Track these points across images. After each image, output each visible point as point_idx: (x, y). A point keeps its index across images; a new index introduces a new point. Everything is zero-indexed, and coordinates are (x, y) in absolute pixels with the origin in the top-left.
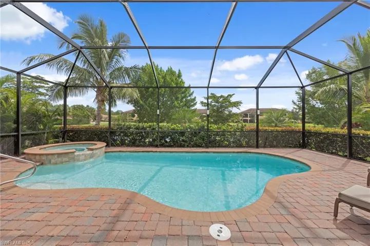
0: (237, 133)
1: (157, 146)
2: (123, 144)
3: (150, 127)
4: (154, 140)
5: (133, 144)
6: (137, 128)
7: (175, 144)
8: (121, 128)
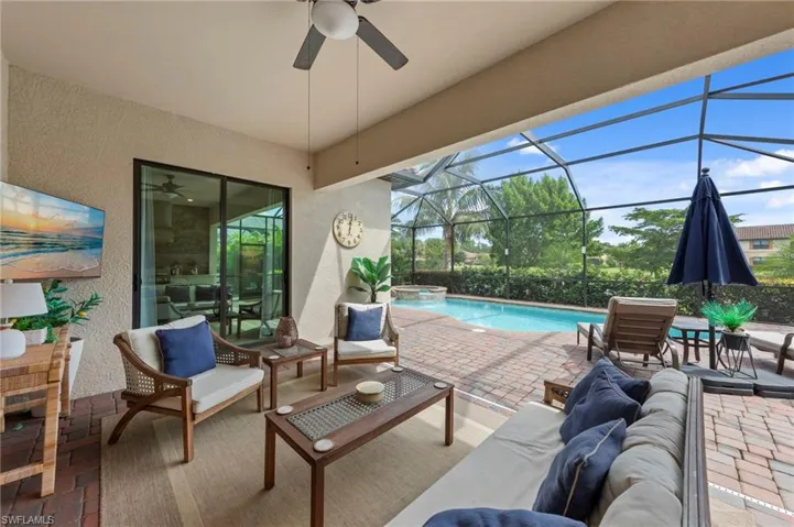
4: (507, 290)
6: (485, 273)
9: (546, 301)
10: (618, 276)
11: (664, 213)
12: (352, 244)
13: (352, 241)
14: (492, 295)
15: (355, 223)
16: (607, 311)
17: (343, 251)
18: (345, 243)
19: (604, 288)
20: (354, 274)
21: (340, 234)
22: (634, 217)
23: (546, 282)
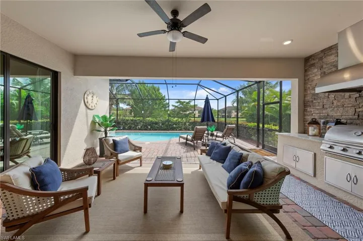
0: (187, 124)
1: (142, 130)
2: (124, 129)
3: (139, 120)
4: (141, 127)
5: (130, 129)
6: (132, 121)
7: (153, 129)
8: (123, 121)
9: (156, 130)
10: (176, 120)
11: (184, 102)
12: (93, 108)
13: (93, 106)
14: (136, 129)
15: (95, 97)
16: (193, 132)
17: (88, 111)
18: (90, 107)
19: (174, 124)
20: (94, 123)
21: (87, 102)
22: (177, 102)
23: (156, 123)
